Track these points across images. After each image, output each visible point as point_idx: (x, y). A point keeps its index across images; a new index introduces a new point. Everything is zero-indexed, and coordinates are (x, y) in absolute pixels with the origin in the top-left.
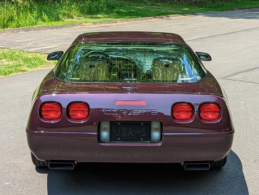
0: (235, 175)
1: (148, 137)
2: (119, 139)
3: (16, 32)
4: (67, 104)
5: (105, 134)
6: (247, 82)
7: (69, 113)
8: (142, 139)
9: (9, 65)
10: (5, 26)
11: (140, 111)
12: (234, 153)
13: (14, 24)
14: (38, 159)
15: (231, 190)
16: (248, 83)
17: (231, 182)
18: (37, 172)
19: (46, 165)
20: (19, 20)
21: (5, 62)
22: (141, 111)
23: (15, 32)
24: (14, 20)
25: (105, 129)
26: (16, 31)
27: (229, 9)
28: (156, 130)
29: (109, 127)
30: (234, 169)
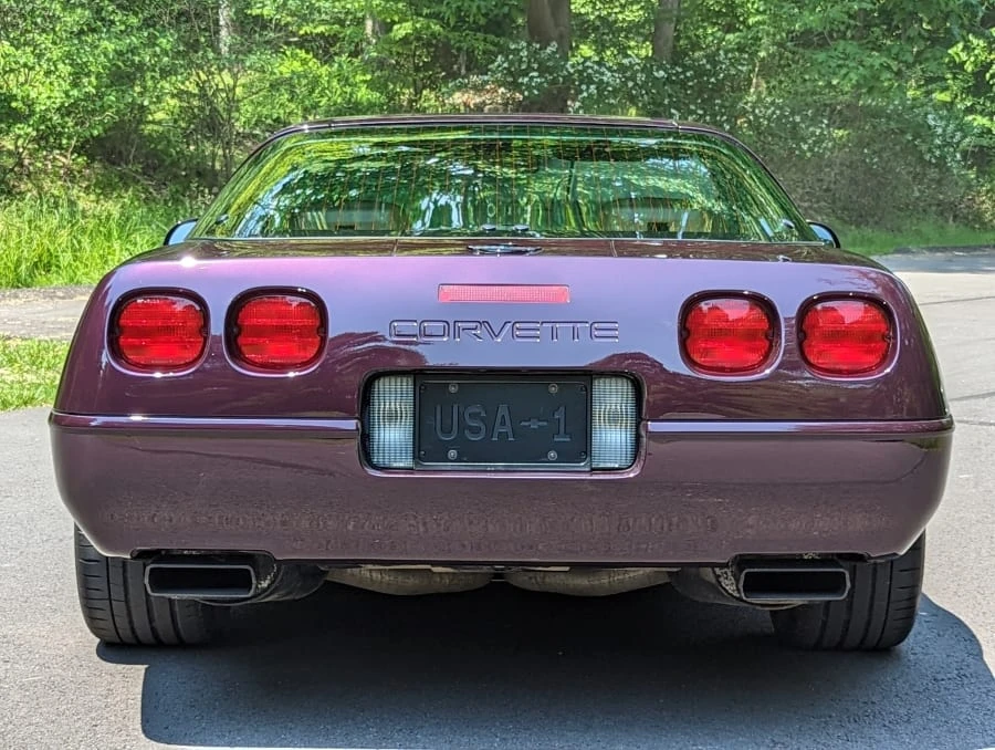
0: (956, 672)
1: (580, 446)
2: (452, 453)
3: (63, 298)
4: (231, 299)
5: (393, 437)
6: (981, 423)
7: (236, 340)
8: (552, 454)
9: (24, 381)
10: (19, 283)
11: (544, 325)
12: (944, 610)
13: (58, 281)
14: (101, 552)
15: (943, 715)
16: (985, 427)
17: (939, 692)
18: (101, 661)
19: (141, 638)
20: (77, 267)
21: (9, 375)
22: (550, 325)
23: (60, 298)
24: (58, 266)
25: (393, 417)
26: (61, 295)
27: (891, 250)
28: (613, 419)
29: (410, 408)
30: (948, 656)
